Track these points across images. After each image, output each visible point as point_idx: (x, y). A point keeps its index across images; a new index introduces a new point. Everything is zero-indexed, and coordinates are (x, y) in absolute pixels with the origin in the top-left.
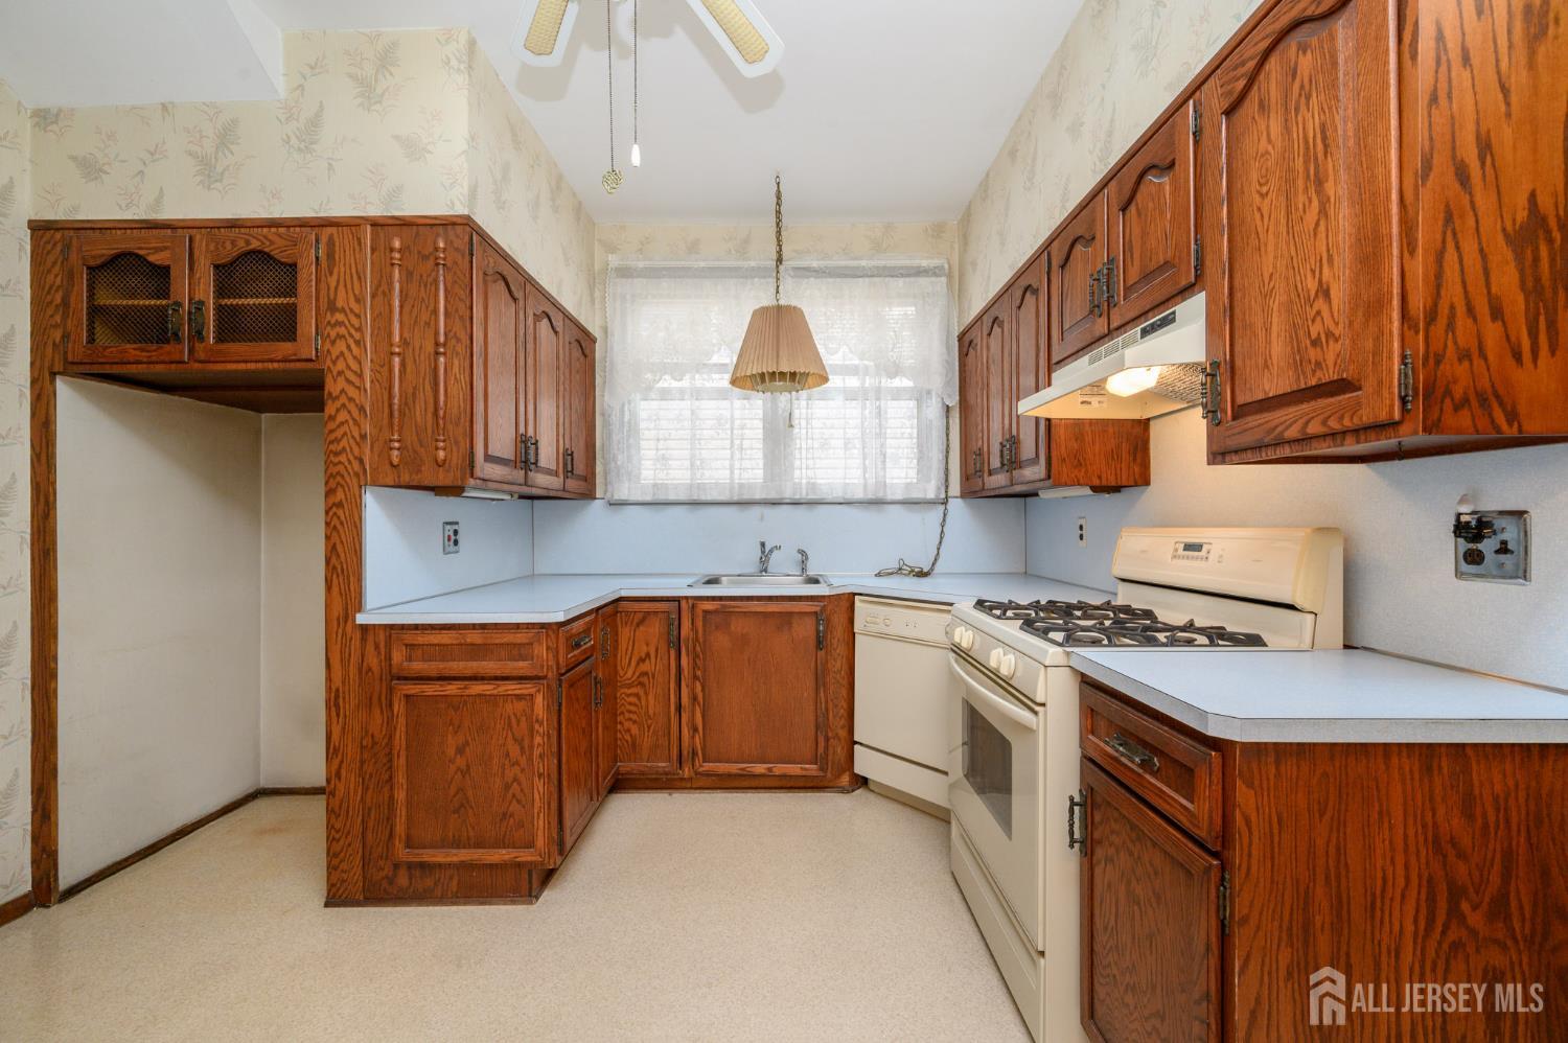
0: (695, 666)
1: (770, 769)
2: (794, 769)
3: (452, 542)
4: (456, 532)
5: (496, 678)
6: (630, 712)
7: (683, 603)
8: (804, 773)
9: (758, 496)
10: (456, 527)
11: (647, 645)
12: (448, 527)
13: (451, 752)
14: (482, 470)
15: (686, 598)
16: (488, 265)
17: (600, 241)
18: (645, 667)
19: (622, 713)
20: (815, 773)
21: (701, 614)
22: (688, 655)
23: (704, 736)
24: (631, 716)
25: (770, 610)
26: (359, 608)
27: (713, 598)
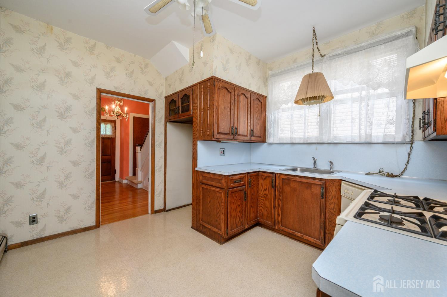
0: (279, 195)
1: (302, 236)
2: (312, 240)
3: (222, 154)
4: (223, 151)
5: (216, 187)
6: (262, 204)
7: (277, 175)
8: (315, 242)
9: (314, 141)
10: (224, 150)
11: (266, 186)
12: (221, 149)
13: (208, 202)
14: (217, 136)
15: (278, 173)
16: (220, 86)
17: (268, 68)
18: (265, 192)
19: (260, 204)
20: (319, 244)
21: (281, 179)
22: (278, 191)
23: (281, 218)
24: (262, 206)
25: (303, 181)
26: (197, 167)
27: (286, 175)
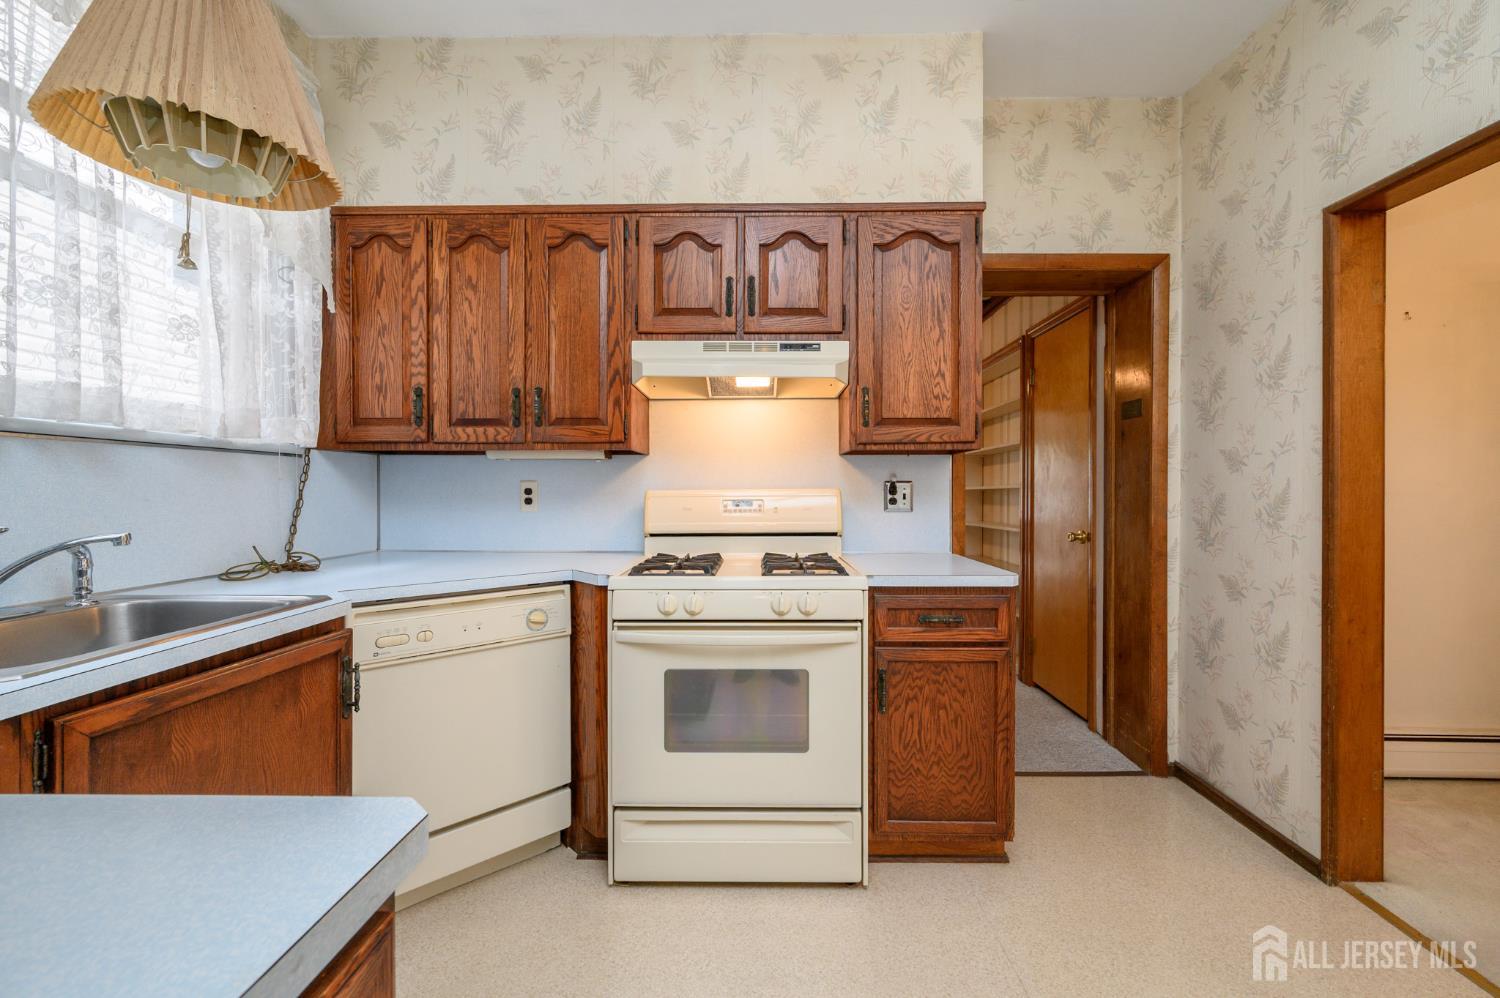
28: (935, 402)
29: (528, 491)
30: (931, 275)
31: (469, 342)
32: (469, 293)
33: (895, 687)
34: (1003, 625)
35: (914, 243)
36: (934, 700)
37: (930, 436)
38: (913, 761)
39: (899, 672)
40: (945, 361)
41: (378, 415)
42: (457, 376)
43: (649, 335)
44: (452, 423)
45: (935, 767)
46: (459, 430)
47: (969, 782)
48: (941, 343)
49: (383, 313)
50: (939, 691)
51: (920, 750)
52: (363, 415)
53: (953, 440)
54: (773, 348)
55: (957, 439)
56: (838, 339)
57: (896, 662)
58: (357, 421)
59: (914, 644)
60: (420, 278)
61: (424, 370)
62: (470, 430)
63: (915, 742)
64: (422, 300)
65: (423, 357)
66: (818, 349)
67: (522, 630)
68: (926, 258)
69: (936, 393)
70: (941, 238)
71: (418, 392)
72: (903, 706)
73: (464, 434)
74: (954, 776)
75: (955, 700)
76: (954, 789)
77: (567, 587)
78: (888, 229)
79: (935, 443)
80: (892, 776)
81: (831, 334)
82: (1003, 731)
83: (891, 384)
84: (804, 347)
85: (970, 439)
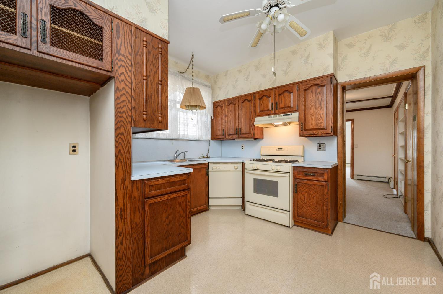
1: (197, 209)
2: (202, 207)
13: (164, 219)
25: (197, 168)
26: (131, 174)
28: (320, 124)
29: (243, 146)
30: (318, 94)
31: (230, 121)
32: (230, 113)
33: (299, 188)
34: (326, 177)
35: (314, 87)
36: (308, 192)
37: (318, 133)
38: (303, 205)
39: (300, 185)
40: (322, 114)
41: (219, 134)
42: (229, 127)
43: (258, 116)
44: (228, 135)
45: (308, 207)
46: (229, 136)
47: (317, 212)
48: (321, 110)
49: (219, 118)
50: (309, 190)
51: (305, 203)
52: (217, 134)
53: (324, 133)
54: (282, 116)
55: (326, 133)
56: (296, 112)
57: (300, 183)
58: (216, 135)
59: (304, 179)
60: (224, 111)
61: (224, 126)
62: (230, 136)
63: (304, 201)
64: (224, 115)
65: (224, 124)
66: (291, 115)
67: (233, 169)
68: (317, 90)
69: (320, 122)
70: (321, 85)
71: (224, 130)
72: (301, 192)
73: (230, 137)
74: (313, 210)
75: (313, 193)
76: (313, 213)
77: (242, 163)
78: (307, 85)
79: (320, 134)
80: (298, 207)
81: (294, 111)
82: (326, 202)
83: (308, 121)
84: (288, 115)
85: (329, 133)
